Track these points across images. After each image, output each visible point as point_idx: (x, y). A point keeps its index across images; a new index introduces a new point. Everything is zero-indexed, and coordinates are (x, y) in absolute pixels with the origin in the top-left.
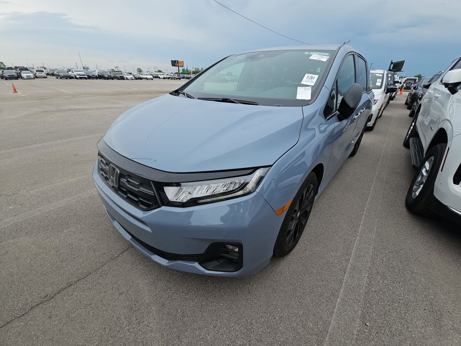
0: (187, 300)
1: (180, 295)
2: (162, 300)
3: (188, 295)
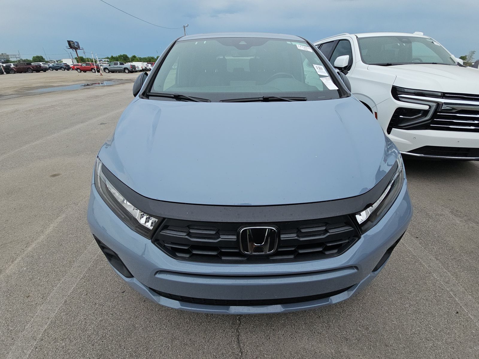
0: (351, 315)
1: (342, 317)
2: (339, 336)
3: (346, 311)
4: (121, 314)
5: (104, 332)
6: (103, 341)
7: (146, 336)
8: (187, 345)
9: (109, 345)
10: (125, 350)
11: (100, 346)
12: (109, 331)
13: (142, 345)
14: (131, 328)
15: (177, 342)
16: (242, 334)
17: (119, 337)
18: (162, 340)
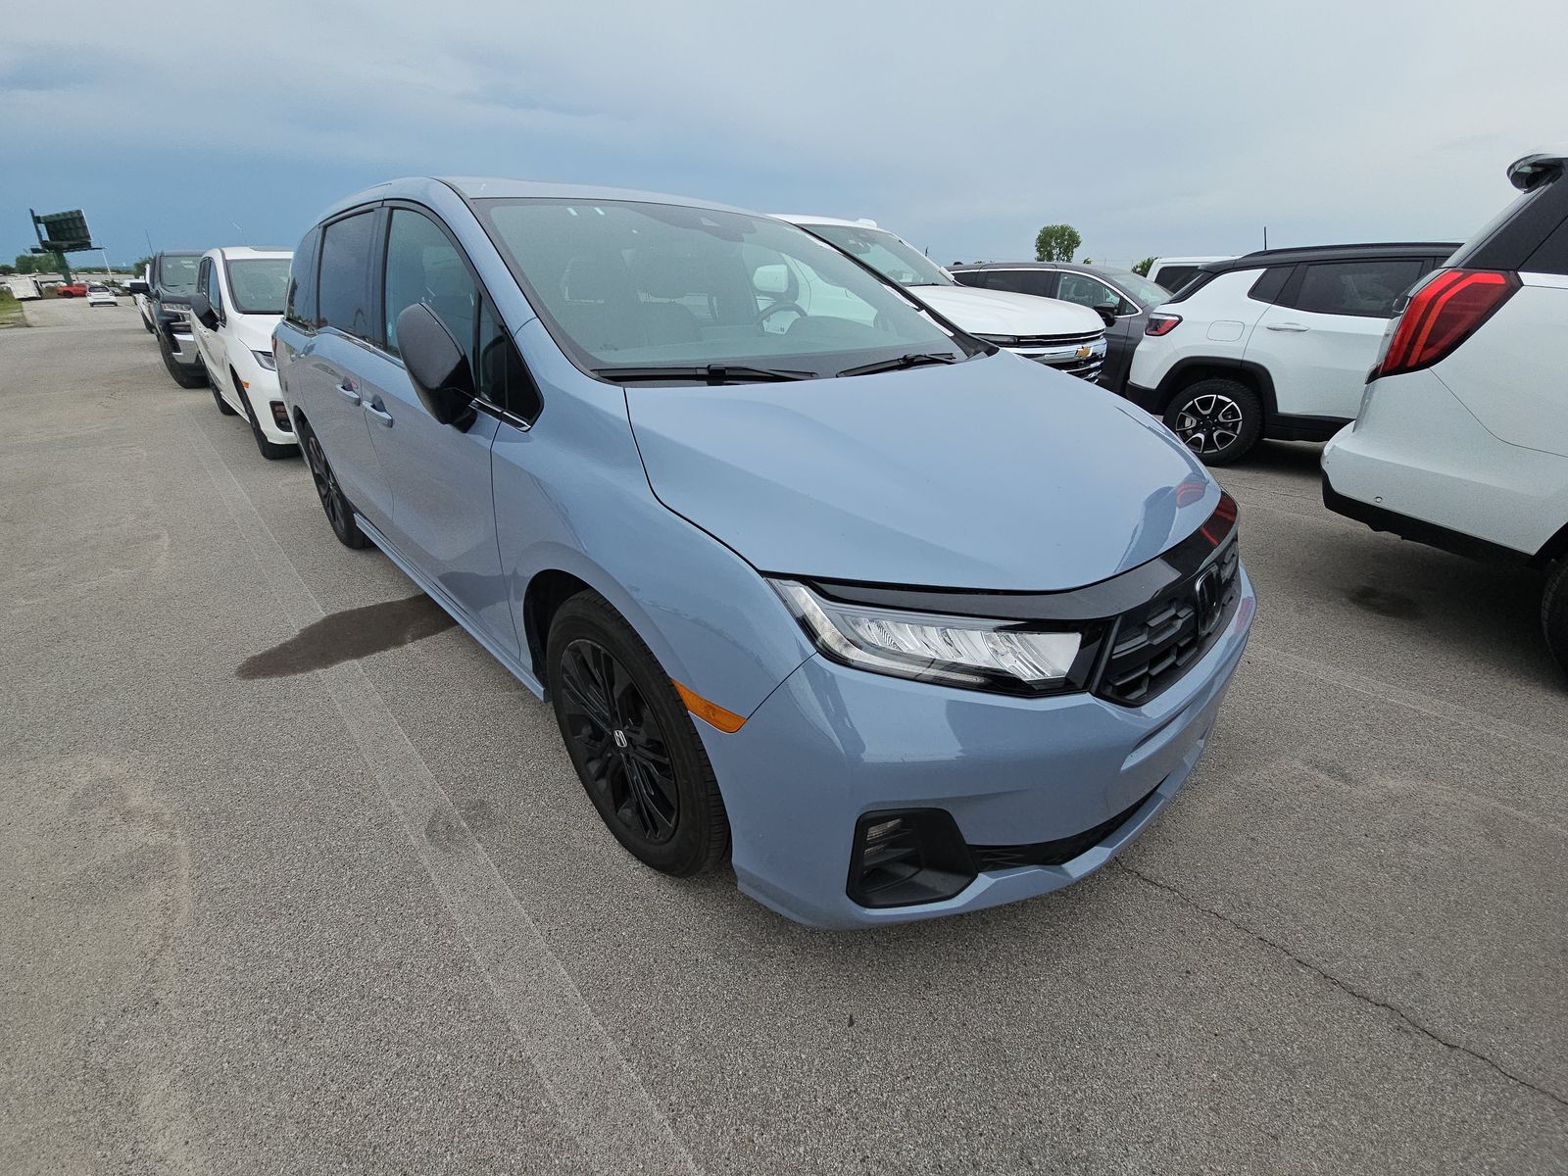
4: (924, 1057)
5: (952, 1120)
6: (981, 1135)
7: (1033, 1025)
8: (1106, 961)
9: (1003, 1120)
10: (1042, 1087)
11: (992, 1147)
12: (959, 1104)
13: (1053, 1044)
14: (987, 1050)
15: (1090, 976)
16: (1140, 869)
17: (995, 1088)
18: (1067, 1000)
